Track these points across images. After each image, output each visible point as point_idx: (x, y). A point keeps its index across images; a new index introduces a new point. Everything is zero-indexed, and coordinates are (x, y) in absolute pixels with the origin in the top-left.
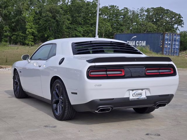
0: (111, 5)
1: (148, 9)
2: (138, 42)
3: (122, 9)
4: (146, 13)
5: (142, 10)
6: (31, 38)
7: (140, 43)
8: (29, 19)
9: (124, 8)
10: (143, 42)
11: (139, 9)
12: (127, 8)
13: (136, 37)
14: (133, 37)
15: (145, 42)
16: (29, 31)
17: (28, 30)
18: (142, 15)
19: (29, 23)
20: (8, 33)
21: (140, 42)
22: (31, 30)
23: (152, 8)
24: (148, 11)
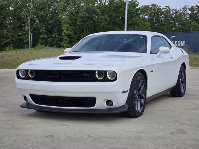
0: (153, 4)
1: (192, 7)
2: (177, 42)
3: (163, 8)
4: (190, 12)
5: (185, 8)
6: (67, 40)
7: (179, 43)
8: (65, 20)
9: (165, 7)
10: (182, 41)
11: (182, 8)
12: (168, 7)
13: (174, 36)
14: (172, 37)
15: (184, 41)
16: (65, 33)
17: (63, 32)
18: (185, 13)
19: (65, 24)
20: (44, 36)
21: (179, 41)
22: (67, 31)
23: (196, 6)
24: (192, 9)
